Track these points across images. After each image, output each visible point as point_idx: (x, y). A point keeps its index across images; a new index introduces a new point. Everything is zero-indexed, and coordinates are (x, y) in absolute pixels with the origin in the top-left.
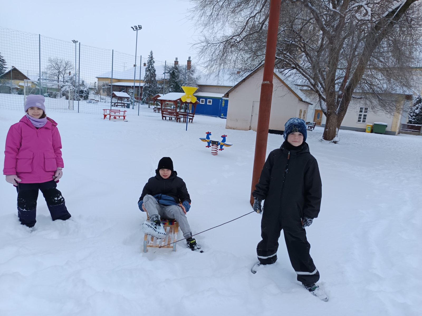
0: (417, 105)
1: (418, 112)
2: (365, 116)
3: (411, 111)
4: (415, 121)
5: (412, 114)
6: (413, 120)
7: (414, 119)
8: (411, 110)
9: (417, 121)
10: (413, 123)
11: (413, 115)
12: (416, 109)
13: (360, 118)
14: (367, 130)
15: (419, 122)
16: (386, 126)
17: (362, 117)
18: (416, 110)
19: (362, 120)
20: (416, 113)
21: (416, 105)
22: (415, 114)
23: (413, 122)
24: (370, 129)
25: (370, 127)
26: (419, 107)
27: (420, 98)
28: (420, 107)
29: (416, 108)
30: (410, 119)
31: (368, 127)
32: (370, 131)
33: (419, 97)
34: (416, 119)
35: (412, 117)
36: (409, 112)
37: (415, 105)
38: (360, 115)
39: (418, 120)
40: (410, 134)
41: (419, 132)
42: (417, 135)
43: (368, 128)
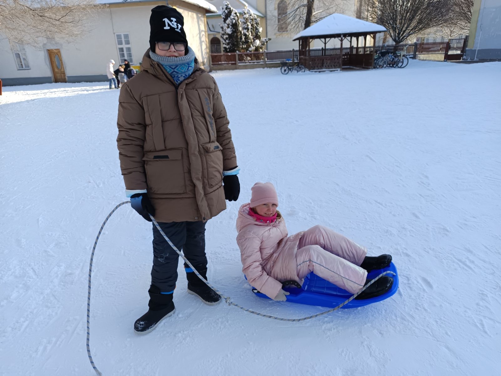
1: (230, 33)
2: (129, 49)
4: (230, 48)
6: (227, 47)
8: (223, 30)
9: (233, 46)
10: (228, 51)
13: (123, 55)
15: (235, 48)
17: (125, 52)
18: (227, 29)
22: (227, 36)
26: (230, 23)
27: (228, 8)
30: (225, 46)
33: (226, 6)
34: (231, 44)
35: (225, 41)
38: (122, 50)
40: (225, 70)
41: (235, 64)
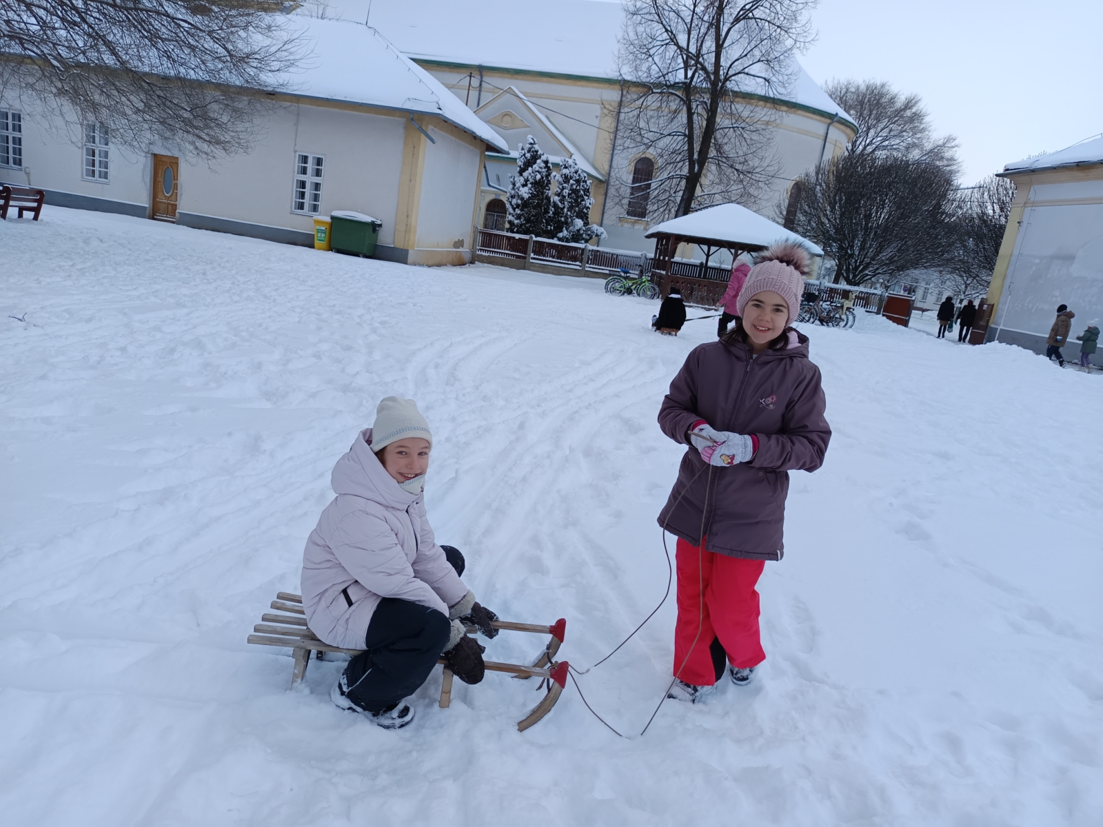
0: (525, 174)
1: (526, 196)
2: (317, 186)
3: (513, 192)
4: (522, 225)
5: (514, 201)
6: (516, 222)
7: (518, 217)
8: (513, 189)
9: (527, 223)
10: (515, 230)
11: (518, 206)
12: (524, 186)
13: (302, 195)
14: (317, 243)
15: (530, 226)
16: (375, 227)
17: (308, 191)
18: (521, 189)
19: (307, 201)
20: (522, 199)
21: (524, 172)
22: (519, 202)
23: (517, 226)
24: (323, 235)
25: (323, 228)
26: (530, 177)
27: (533, 149)
28: (531, 180)
29: (522, 180)
30: (511, 219)
31: (318, 227)
32: (324, 244)
33: (530, 146)
34: (525, 217)
36: (508, 194)
37: (521, 173)
38: (303, 184)
39: (528, 221)
40: (502, 265)
41: (525, 258)
42: (518, 268)
43: (318, 231)
